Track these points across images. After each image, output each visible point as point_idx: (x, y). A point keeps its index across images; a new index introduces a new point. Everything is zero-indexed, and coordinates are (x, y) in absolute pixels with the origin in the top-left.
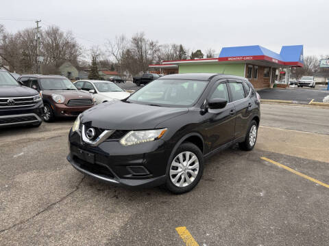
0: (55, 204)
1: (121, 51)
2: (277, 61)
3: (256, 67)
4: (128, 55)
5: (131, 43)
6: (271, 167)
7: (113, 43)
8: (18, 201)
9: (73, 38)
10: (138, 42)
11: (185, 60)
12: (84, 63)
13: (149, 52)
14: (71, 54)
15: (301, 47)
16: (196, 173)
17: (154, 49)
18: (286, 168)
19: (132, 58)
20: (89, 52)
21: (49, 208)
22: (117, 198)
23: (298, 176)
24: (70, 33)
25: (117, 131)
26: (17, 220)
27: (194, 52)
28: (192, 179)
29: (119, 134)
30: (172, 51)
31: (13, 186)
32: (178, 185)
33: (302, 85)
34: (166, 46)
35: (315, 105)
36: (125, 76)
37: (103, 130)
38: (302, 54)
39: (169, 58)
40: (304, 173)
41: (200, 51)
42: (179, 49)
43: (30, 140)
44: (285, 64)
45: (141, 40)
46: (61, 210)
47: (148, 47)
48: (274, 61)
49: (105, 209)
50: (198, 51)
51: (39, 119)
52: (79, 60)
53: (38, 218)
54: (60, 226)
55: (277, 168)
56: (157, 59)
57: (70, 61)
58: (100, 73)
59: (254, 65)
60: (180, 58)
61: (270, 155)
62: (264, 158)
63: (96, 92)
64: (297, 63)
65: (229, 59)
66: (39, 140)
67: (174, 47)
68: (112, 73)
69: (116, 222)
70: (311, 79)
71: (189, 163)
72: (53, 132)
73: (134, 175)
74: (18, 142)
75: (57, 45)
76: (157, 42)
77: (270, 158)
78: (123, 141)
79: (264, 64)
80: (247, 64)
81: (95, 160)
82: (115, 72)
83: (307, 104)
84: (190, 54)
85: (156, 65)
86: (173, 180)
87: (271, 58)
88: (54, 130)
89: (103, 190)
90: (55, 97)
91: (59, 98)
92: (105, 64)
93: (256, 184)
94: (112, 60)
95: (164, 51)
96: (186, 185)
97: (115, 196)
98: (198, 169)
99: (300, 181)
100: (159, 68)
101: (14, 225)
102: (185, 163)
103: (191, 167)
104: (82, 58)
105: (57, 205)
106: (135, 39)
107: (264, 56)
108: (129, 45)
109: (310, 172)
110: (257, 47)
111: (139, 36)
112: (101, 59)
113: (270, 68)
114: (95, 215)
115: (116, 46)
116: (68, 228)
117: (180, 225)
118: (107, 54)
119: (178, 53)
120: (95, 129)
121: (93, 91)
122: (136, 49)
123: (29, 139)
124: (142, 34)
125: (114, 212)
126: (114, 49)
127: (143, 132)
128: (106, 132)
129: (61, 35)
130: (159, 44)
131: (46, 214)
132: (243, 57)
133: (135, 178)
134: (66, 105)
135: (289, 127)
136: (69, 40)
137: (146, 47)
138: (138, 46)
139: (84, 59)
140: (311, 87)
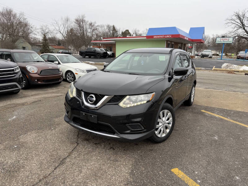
0: (65, 159)
1: (66, 30)
2: (187, 39)
3: (173, 43)
4: (72, 33)
5: (74, 23)
6: (211, 117)
7: (60, 23)
8: (33, 159)
9: (25, 19)
10: (80, 23)
11: (117, 37)
12: (35, 39)
13: (89, 30)
14: (24, 32)
15: (203, 28)
16: (171, 125)
17: (93, 28)
18: (222, 117)
19: (75, 35)
20: (39, 30)
21: (62, 162)
22: (114, 149)
23: (232, 123)
24: (22, 14)
25: (115, 96)
26: (40, 175)
27: (124, 31)
28: (168, 131)
29: (117, 98)
30: (107, 30)
31: (21, 146)
32: (159, 136)
33: (203, 56)
34: (102, 26)
35: (216, 70)
36: (70, 49)
37: (103, 96)
38: (204, 33)
39: (105, 36)
40: (235, 121)
41: (128, 31)
42: (112, 28)
43: (16, 105)
44: (192, 41)
45: (83, 21)
46: (74, 163)
47: (88, 26)
48: (185, 38)
49: (109, 159)
50: (126, 30)
51: (20, 87)
52: (31, 37)
53: (57, 172)
54: (80, 177)
55: (215, 118)
56: (95, 36)
57: (23, 37)
58: (50, 47)
59: (171, 42)
60: (113, 36)
61: (207, 108)
62: (203, 111)
63: (59, 63)
64: (201, 40)
65: (154, 37)
66: (23, 104)
67: (109, 27)
68: (59, 47)
69: (123, 169)
70: (209, 52)
71: (167, 118)
72: (32, 97)
73: (132, 131)
74: (7, 108)
75: (12, 25)
76: (95, 23)
77: (208, 111)
78: (121, 104)
79: (178, 41)
80: (167, 41)
81: (98, 121)
82: (62, 47)
83: (212, 70)
84: (121, 33)
85: (94, 41)
86: (156, 132)
87: (184, 37)
88: (32, 95)
89: (99, 143)
90: (29, 68)
91: (32, 69)
92: (53, 40)
93: (208, 131)
94: (59, 37)
95: (101, 30)
96: (164, 135)
97: (111, 148)
98: (172, 123)
99: (236, 127)
100: (99, 44)
101: (40, 181)
102: (164, 119)
103: (167, 122)
104: (33, 35)
105: (68, 160)
106: (77, 20)
107: (179, 35)
108: (73, 25)
109: (239, 120)
110: (174, 28)
111: (81, 18)
112: (49, 36)
113: (182, 44)
114: (104, 165)
115: (62, 26)
116: (87, 178)
117: (173, 167)
118: (55, 32)
119: (111, 32)
120: (95, 95)
121: (57, 62)
122: (79, 28)
123: (14, 104)
124: (83, 17)
125: (117, 161)
126: (61, 28)
127: (136, 96)
128: (106, 97)
129: (15, 16)
130: (96, 25)
131: (63, 168)
132: (165, 35)
133: (132, 133)
134: (39, 74)
135: (207, 87)
136: (22, 20)
137: (86, 26)
138: (80, 26)
139: (35, 36)
140: (210, 57)
